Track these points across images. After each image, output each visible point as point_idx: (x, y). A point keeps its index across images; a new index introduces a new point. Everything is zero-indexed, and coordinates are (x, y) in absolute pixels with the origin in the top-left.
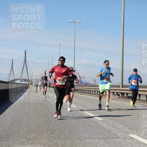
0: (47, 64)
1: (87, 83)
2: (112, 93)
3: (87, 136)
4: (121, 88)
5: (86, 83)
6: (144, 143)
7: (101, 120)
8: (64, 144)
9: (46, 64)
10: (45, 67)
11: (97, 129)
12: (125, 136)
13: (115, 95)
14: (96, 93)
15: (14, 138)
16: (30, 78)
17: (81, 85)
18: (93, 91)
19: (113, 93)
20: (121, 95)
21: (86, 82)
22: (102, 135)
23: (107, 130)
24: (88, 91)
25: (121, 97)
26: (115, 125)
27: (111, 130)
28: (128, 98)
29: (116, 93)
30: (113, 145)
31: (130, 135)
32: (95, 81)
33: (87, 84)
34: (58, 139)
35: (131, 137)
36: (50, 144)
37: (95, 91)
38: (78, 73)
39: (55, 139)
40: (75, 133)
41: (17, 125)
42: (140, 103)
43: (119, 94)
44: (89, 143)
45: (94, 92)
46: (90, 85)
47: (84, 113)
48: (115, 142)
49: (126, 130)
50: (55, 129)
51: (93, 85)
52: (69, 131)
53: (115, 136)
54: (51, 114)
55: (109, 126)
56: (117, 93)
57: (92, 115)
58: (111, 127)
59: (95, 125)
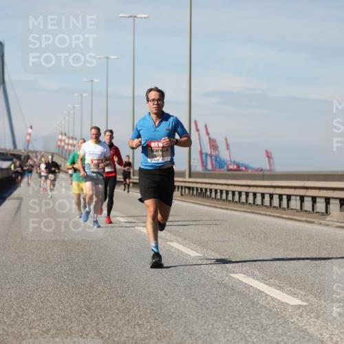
0: (84, 95)
1: (238, 166)
2: (337, 202)
5: (235, 167)
7: (299, 307)
9: (82, 95)
10: (77, 106)
11: (285, 338)
14: (276, 202)
16: (21, 147)
17: (218, 171)
18: (263, 195)
21: (235, 163)
24: (244, 197)
32: (269, 156)
33: (239, 171)
37: (271, 196)
38: (206, 126)
45: (267, 198)
46: (250, 171)
47: (233, 277)
51: (261, 173)
55: (330, 327)
57: (262, 284)
58: (337, 332)
59: (274, 324)
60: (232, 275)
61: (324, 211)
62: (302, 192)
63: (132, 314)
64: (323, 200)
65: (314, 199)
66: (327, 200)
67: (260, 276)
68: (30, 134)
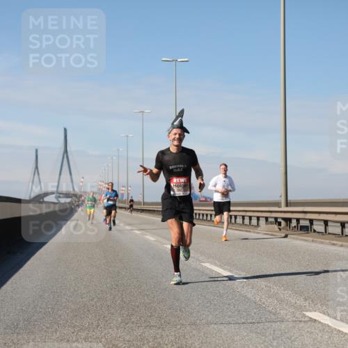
0: (114, 158)
2: (264, 219)
3: (210, 318)
4: (284, 208)
5: (204, 199)
6: (339, 331)
7: (242, 282)
8: (160, 338)
9: (112, 159)
10: (110, 165)
12: (297, 315)
13: (271, 223)
15: (47, 328)
19: (267, 219)
20: (283, 223)
21: (204, 197)
22: (245, 314)
23: (255, 303)
24: (209, 217)
25: (283, 228)
26: (272, 291)
27: (264, 303)
28: (301, 230)
29: (273, 220)
30: (271, 337)
31: (308, 314)
33: (206, 201)
34: (146, 327)
35: (311, 318)
36: (127, 338)
39: (139, 327)
40: (183, 312)
41: (52, 297)
42: (327, 241)
43: (279, 220)
44: (216, 333)
48: (274, 331)
49: (298, 302)
50: (137, 304)
52: (170, 309)
53: (273, 317)
54: (127, 269)
55: (260, 294)
56: (276, 219)
57: (220, 269)
58: (264, 297)
59: (227, 293)
60: (202, 264)
61: (256, 224)
62: (243, 214)
63: (143, 288)
64: (256, 218)
65: (250, 218)
66: (258, 218)
67: (219, 264)
68: (82, 182)
